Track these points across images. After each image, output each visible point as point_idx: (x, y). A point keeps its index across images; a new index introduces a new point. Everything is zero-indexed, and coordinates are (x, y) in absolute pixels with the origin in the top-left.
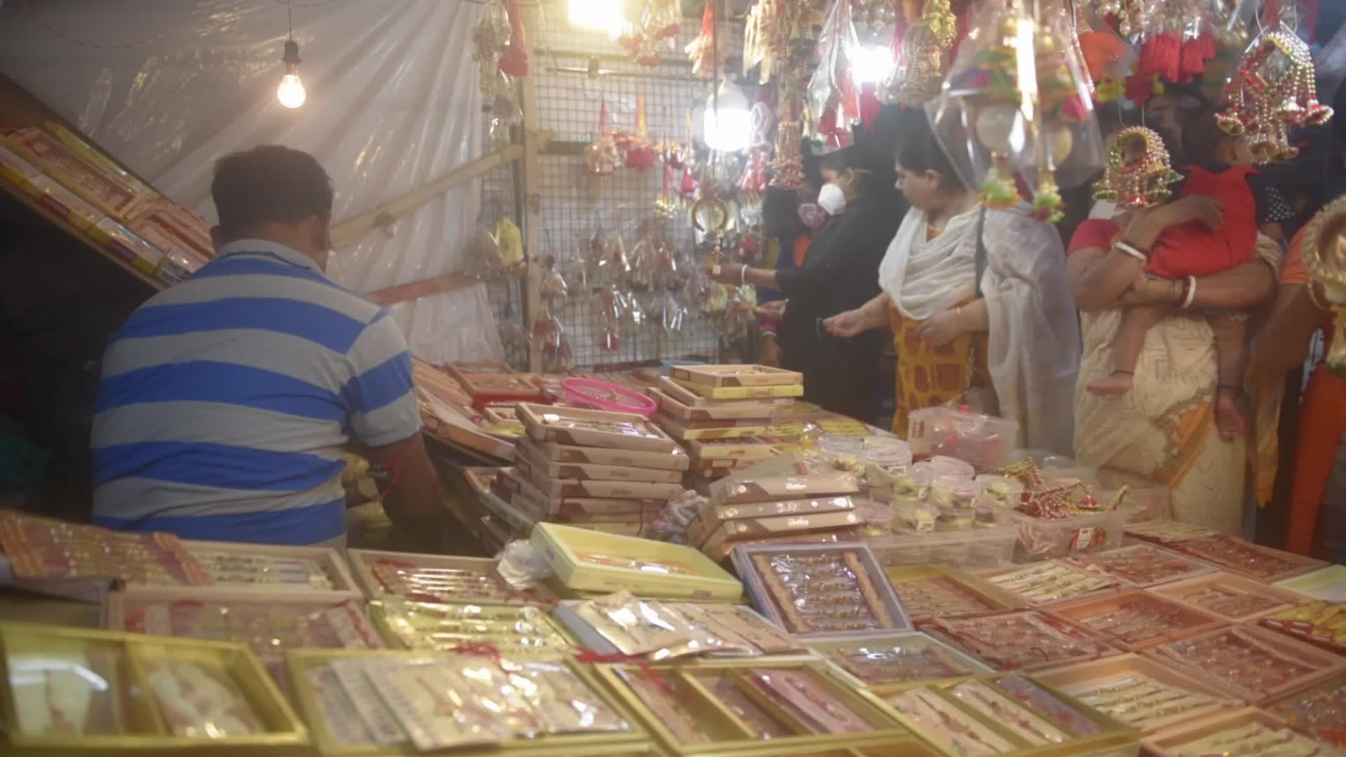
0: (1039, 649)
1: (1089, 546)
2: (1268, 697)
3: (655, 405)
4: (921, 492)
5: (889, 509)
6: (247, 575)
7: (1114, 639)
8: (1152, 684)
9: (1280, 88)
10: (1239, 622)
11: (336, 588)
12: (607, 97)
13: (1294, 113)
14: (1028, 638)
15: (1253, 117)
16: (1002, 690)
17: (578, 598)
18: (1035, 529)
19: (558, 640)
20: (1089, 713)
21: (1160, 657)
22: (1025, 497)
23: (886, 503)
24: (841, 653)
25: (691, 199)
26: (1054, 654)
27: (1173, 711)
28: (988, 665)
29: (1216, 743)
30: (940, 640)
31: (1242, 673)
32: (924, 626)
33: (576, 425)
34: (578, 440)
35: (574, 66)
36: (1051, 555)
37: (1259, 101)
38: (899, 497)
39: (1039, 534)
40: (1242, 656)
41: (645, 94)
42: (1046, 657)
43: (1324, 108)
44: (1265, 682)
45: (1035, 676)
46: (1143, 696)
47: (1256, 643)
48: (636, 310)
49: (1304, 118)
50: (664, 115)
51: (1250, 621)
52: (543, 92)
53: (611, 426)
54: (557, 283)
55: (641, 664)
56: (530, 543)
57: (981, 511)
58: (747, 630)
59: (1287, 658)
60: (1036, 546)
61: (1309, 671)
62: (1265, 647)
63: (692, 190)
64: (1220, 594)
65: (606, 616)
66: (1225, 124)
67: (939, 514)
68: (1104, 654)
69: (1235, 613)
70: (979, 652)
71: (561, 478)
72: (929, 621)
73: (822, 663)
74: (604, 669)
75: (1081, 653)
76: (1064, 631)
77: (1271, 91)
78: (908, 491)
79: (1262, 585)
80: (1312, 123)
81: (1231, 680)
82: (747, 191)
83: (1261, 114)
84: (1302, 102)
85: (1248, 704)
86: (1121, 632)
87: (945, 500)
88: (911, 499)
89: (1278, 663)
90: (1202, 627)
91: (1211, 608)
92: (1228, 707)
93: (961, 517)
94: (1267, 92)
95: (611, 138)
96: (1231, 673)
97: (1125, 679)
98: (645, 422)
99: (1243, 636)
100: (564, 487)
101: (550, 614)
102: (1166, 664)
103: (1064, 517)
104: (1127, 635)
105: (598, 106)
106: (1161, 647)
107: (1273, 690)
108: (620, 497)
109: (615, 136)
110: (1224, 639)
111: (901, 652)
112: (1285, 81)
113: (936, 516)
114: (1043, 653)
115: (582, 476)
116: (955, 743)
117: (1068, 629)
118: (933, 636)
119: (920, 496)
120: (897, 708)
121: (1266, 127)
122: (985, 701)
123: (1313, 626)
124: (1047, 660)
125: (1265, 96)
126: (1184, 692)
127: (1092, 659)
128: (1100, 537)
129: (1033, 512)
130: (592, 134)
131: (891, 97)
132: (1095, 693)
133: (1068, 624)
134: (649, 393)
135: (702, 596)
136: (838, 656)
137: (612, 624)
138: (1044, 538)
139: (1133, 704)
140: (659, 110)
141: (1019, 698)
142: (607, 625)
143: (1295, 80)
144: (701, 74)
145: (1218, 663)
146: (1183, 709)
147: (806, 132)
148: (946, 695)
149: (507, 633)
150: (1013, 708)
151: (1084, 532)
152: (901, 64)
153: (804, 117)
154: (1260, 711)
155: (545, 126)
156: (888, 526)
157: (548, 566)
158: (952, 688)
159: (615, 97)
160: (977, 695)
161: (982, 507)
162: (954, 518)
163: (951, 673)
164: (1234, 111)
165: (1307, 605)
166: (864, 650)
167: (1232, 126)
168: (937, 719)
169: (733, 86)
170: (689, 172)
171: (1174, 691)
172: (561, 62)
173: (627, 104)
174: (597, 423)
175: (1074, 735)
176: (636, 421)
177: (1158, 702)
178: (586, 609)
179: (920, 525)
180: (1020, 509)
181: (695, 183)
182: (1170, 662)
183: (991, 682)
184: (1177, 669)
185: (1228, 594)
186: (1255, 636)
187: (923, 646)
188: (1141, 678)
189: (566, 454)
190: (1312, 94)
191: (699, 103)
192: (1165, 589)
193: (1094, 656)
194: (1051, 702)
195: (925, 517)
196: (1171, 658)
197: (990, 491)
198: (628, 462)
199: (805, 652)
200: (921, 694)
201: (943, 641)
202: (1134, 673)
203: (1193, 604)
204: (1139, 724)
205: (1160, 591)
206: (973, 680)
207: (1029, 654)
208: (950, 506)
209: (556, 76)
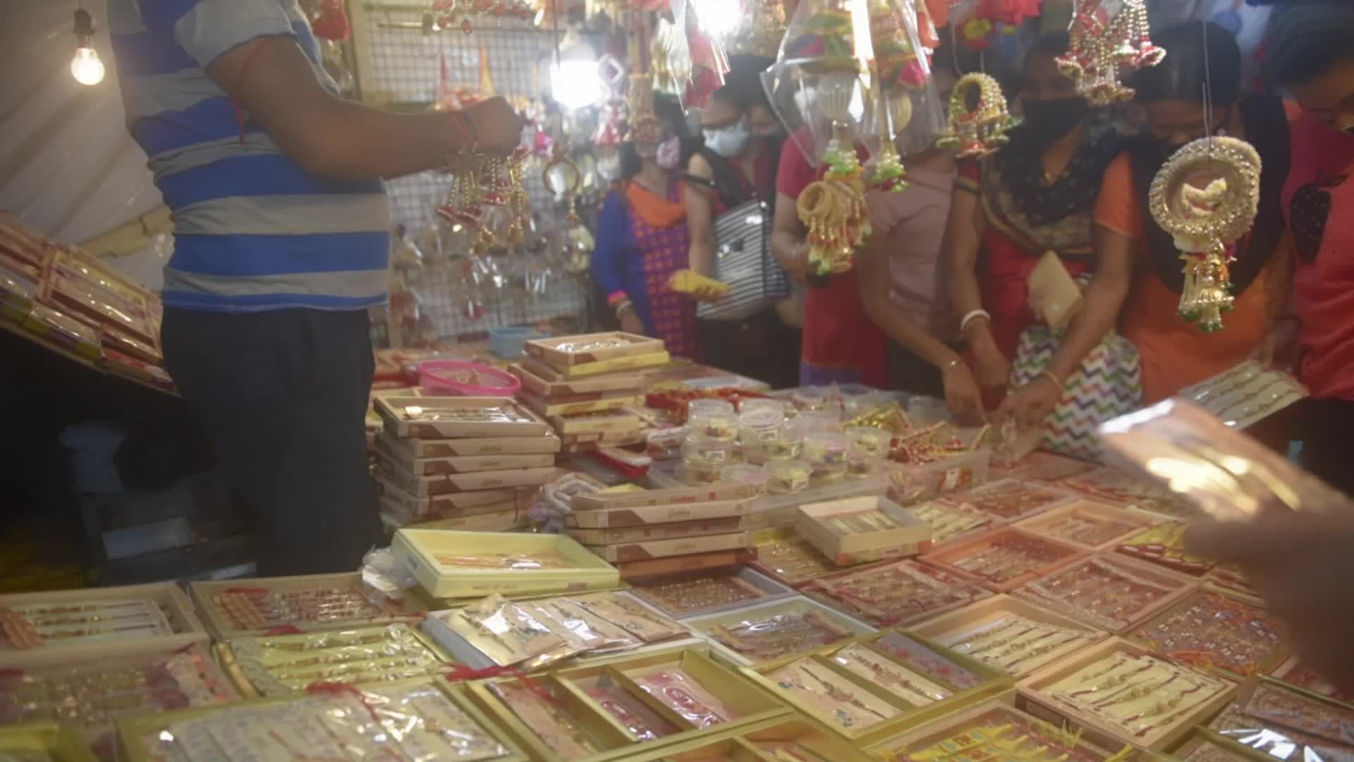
0: (915, 600)
1: (957, 486)
2: (1129, 624)
3: (519, 384)
4: (794, 449)
5: (764, 469)
6: (73, 628)
7: (985, 580)
8: (1024, 623)
9: (1115, 31)
10: (1099, 551)
11: (177, 631)
12: (447, 51)
13: (1130, 56)
14: (905, 591)
15: (1091, 60)
16: (883, 650)
17: (446, 607)
18: (905, 475)
19: (427, 658)
20: (965, 664)
21: (1029, 595)
22: (894, 443)
23: (761, 464)
24: (724, 629)
25: (544, 157)
26: (930, 604)
27: (1044, 650)
28: (869, 624)
29: (1086, 678)
30: (821, 603)
31: (1105, 602)
32: (804, 589)
33: (441, 416)
34: (444, 433)
35: (409, 21)
36: (923, 499)
37: (1096, 44)
38: (774, 457)
39: (909, 479)
40: (1103, 584)
41: (488, 47)
42: (923, 607)
43: (1157, 49)
44: (1126, 608)
45: (912, 629)
46: (1015, 637)
47: (1115, 570)
48: (497, 275)
49: (1139, 60)
50: (509, 69)
51: (1109, 547)
52: (379, 50)
53: (479, 413)
54: (412, 253)
55: (517, 675)
56: (391, 551)
57: (853, 463)
58: (625, 620)
59: (1144, 582)
60: (906, 492)
61: (1165, 593)
62: (1123, 574)
63: (545, 147)
64: (1081, 522)
65: (477, 625)
66: (1065, 68)
67: (811, 471)
68: (976, 597)
69: (1096, 541)
70: (859, 610)
71: (426, 474)
72: (809, 583)
73: (706, 644)
74: (477, 686)
75: (954, 599)
76: (938, 577)
77: (1107, 34)
78: (781, 450)
79: (1119, 510)
80: (1147, 64)
81: (1094, 611)
82: (602, 145)
83: (1100, 56)
84: (1136, 45)
85: (1111, 635)
86: (991, 572)
87: (818, 457)
88: (786, 458)
89: (1135, 588)
90: (1065, 560)
91: (1074, 537)
92: (1094, 641)
93: (834, 472)
94: (1103, 35)
95: (454, 96)
96: (1094, 604)
97: (999, 620)
98: (515, 406)
99: (1102, 565)
100: (431, 484)
101: (419, 628)
102: (1033, 601)
103: (931, 460)
104: (997, 574)
105: (438, 64)
106: (1029, 584)
107: (1132, 618)
108: (489, 488)
109: (460, 95)
110: (1086, 569)
111: (783, 619)
112: (1119, 24)
113: (809, 473)
114: (919, 603)
115: (450, 470)
116: (840, 713)
117: (942, 575)
118: (813, 598)
119: (793, 454)
120: (782, 684)
121: (1103, 70)
122: (868, 664)
123: (1165, 548)
124: (925, 610)
125: (1102, 39)
126: (1053, 629)
127: (966, 605)
128: (966, 477)
129: (901, 457)
130: (434, 93)
131: (739, 46)
132: (970, 640)
133: (943, 569)
134: (511, 369)
135: (577, 589)
136: (719, 632)
137: (484, 633)
138: (915, 483)
139: (1007, 646)
140: (504, 64)
141: (900, 657)
142: (481, 635)
143: (1129, 23)
144: (544, 26)
145: (1081, 595)
146: (1053, 647)
147: (656, 85)
148: (828, 663)
149: (373, 657)
150: (895, 669)
151: (952, 473)
152: (747, 12)
153: (653, 69)
154: (1123, 641)
155: (383, 87)
156: (764, 488)
157: (411, 575)
158: (834, 654)
159: (456, 53)
160: (859, 659)
161: (853, 459)
162: (827, 472)
163: (833, 638)
164: (1074, 55)
165: (1158, 526)
166: (746, 623)
167: (1071, 71)
168: (822, 690)
169: (578, 37)
170: (540, 128)
171: (1044, 628)
172: (394, 16)
173: (469, 59)
174: (464, 411)
175: (955, 689)
176: (504, 406)
177: (1030, 642)
178: (457, 620)
179: (794, 484)
180: (891, 456)
181: (547, 140)
182: (1038, 599)
183: (872, 644)
184: (1044, 606)
185: (1088, 521)
186: (1114, 564)
187: (804, 610)
188: (1012, 617)
189: (431, 449)
190: (1145, 36)
191: (543, 56)
192: (1030, 523)
193: (968, 600)
194: (929, 655)
195: (799, 475)
196: (1039, 595)
197: (860, 442)
198: (497, 450)
199: (687, 635)
200: (805, 666)
201: (825, 604)
202: (1006, 613)
203: (1057, 536)
204: (1012, 669)
205: (1027, 525)
206: (854, 644)
207: (906, 607)
208: (822, 461)
209: (390, 32)
